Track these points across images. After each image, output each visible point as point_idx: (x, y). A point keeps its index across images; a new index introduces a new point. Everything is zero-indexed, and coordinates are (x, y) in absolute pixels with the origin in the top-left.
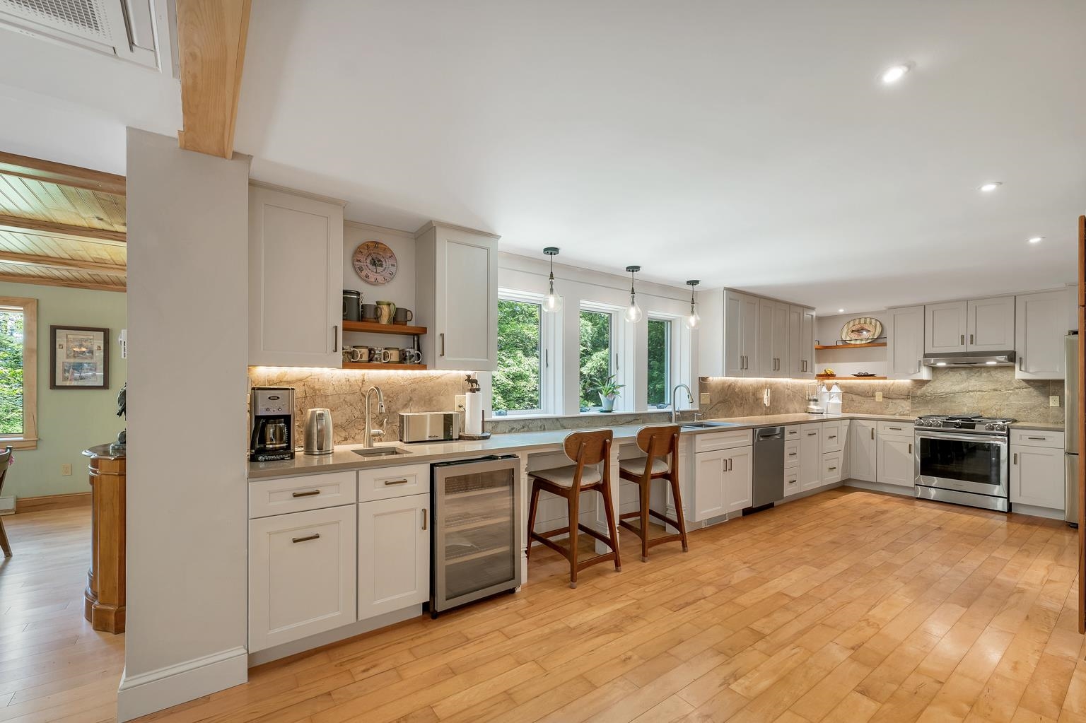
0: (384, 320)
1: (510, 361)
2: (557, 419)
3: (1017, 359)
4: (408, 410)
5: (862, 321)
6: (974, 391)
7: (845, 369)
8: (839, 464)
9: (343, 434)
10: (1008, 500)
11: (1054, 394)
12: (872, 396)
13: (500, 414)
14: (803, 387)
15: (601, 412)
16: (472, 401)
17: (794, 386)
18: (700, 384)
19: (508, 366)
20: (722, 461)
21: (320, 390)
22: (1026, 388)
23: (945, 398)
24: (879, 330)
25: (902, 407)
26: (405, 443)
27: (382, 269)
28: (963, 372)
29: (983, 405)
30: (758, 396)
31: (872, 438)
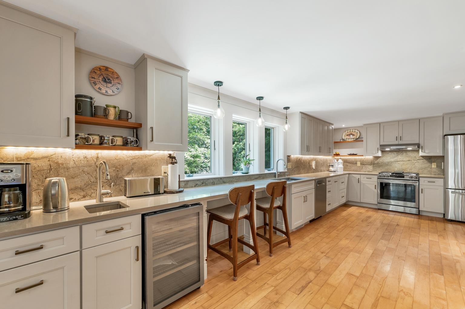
0: (112, 116)
1: (192, 150)
2: (221, 178)
3: (421, 147)
4: (131, 176)
5: (351, 130)
6: (400, 161)
7: (344, 152)
8: (344, 194)
9: (82, 193)
10: (419, 209)
11: (434, 162)
12: (356, 164)
13: (189, 176)
14: (327, 160)
15: (243, 173)
16: (173, 170)
17: (324, 160)
18: (288, 158)
19: (191, 152)
20: (303, 197)
21: (62, 164)
22: (422, 160)
23: (388, 164)
24: (359, 135)
25: (369, 168)
26: (128, 197)
27: (112, 85)
28: (395, 153)
29: (404, 167)
30: (311, 164)
31: (359, 183)
